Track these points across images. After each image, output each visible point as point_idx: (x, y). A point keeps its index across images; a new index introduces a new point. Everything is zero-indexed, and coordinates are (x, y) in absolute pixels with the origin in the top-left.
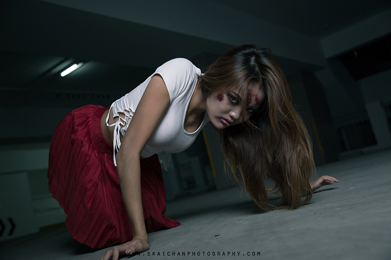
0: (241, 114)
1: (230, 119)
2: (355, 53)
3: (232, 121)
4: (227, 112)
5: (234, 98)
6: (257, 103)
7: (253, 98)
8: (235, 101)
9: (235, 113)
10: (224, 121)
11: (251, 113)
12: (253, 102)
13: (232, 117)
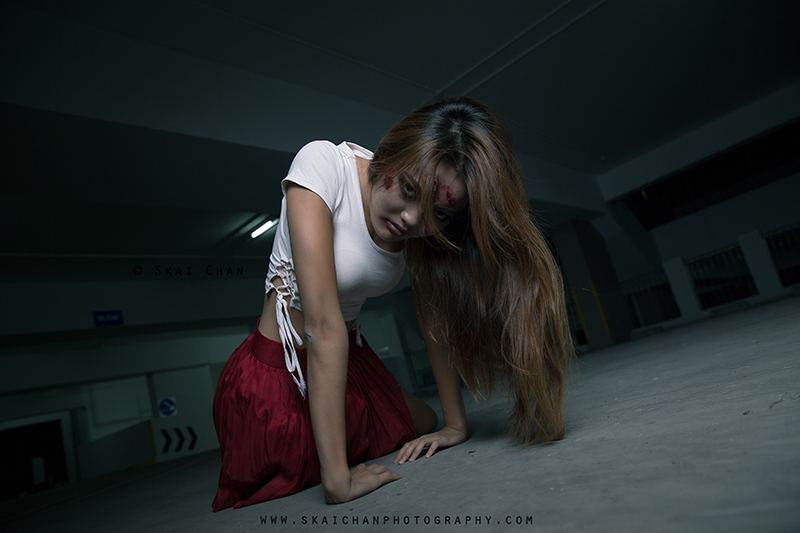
0: (422, 217)
1: (401, 225)
2: (644, 193)
3: (405, 229)
4: (398, 211)
5: (409, 188)
6: (450, 202)
7: (443, 193)
8: (411, 193)
9: (409, 216)
10: (393, 226)
11: (442, 220)
12: (443, 199)
13: (403, 221)
